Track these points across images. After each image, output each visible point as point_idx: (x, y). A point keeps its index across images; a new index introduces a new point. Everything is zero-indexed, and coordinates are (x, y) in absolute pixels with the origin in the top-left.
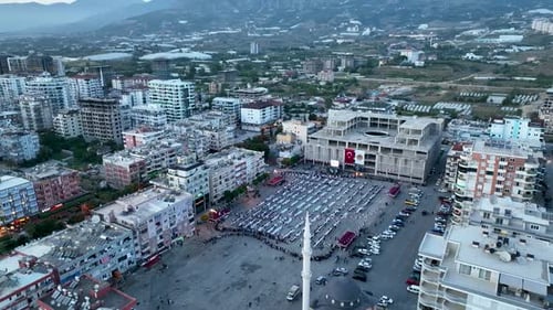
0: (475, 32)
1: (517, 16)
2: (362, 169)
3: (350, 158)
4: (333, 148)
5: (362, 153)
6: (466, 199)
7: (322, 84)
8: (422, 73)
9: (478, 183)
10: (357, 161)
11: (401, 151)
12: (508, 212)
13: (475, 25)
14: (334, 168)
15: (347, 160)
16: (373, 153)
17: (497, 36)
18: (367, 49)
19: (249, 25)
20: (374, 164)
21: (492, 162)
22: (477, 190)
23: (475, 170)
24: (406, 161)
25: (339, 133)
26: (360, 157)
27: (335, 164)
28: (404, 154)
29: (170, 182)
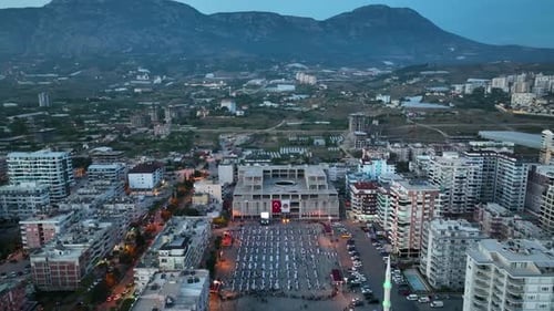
0: (258, 82)
1: (281, 68)
2: (288, 216)
3: (276, 208)
4: (261, 202)
5: (287, 202)
6: (406, 224)
7: (163, 137)
8: (246, 122)
9: (413, 211)
10: (283, 210)
11: (316, 196)
12: (456, 228)
13: (254, 75)
14: (265, 220)
15: (274, 210)
16: (295, 200)
17: (275, 85)
18: (171, 99)
19: (14, 71)
20: (298, 210)
21: (420, 196)
22: (413, 216)
23: (410, 203)
24: (324, 203)
25: (258, 188)
26: (286, 206)
27: (265, 215)
28: (320, 197)
29: (162, 264)
